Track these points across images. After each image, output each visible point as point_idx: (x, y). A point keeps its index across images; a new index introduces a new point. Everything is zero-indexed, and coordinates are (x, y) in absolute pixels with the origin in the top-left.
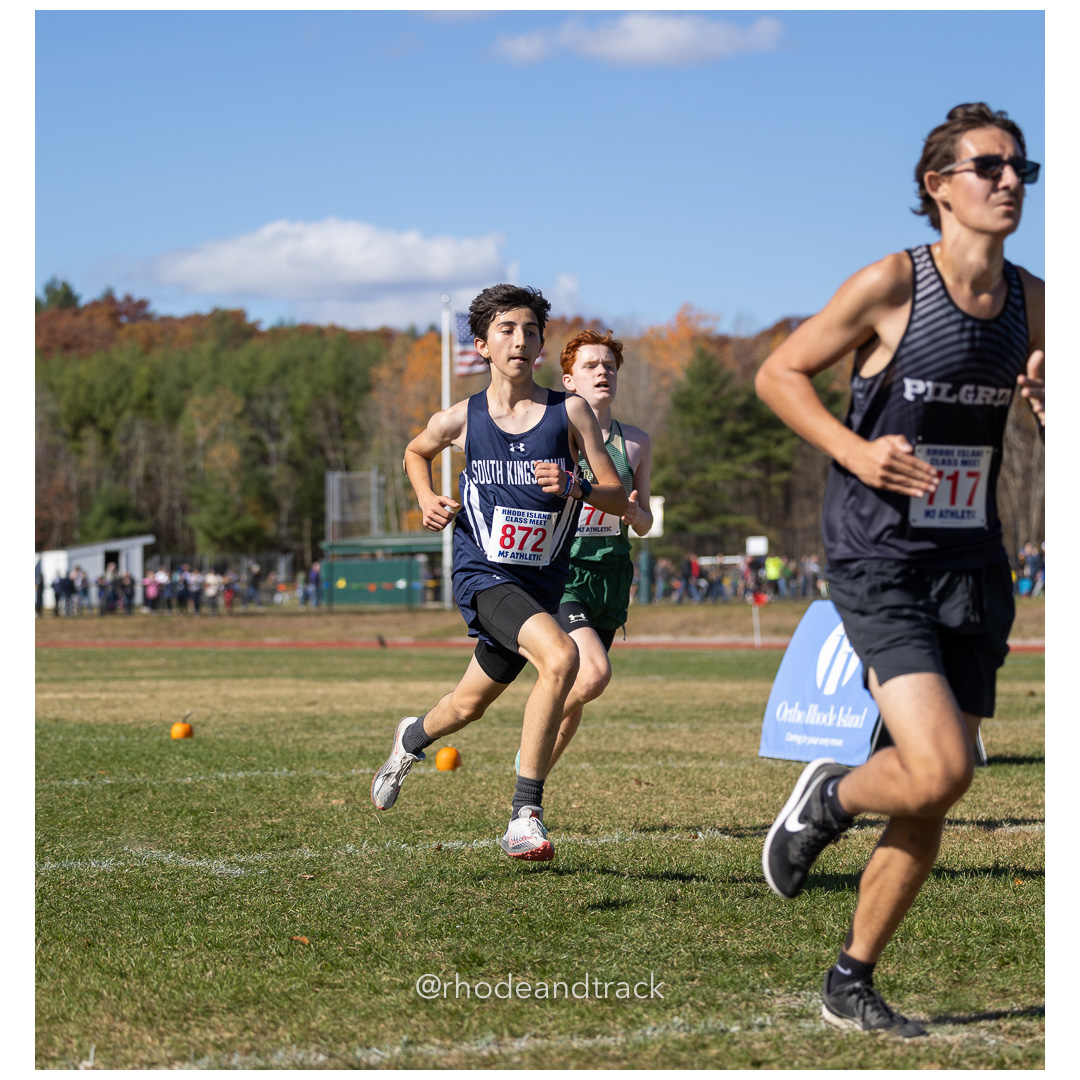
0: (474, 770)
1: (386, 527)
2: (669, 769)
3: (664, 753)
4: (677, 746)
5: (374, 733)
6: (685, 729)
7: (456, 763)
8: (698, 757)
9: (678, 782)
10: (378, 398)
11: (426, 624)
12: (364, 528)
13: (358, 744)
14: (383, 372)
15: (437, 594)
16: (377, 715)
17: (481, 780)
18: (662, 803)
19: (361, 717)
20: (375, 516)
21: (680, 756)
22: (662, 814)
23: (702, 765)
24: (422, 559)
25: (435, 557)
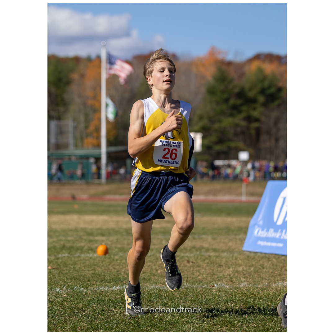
0: (114, 255)
1: (76, 146)
2: (202, 256)
3: (200, 249)
4: (206, 245)
5: (70, 238)
6: (209, 238)
7: (106, 252)
8: (215, 250)
9: (206, 261)
10: (74, 88)
11: (94, 190)
12: (66, 146)
13: (62, 243)
14: (75, 76)
15: (99, 176)
16: (71, 230)
17: (117, 260)
18: (199, 271)
19: (63, 230)
20: (71, 140)
21: (207, 250)
22: (199, 276)
23: (217, 254)
24: (92, 160)
25: (98, 159)
